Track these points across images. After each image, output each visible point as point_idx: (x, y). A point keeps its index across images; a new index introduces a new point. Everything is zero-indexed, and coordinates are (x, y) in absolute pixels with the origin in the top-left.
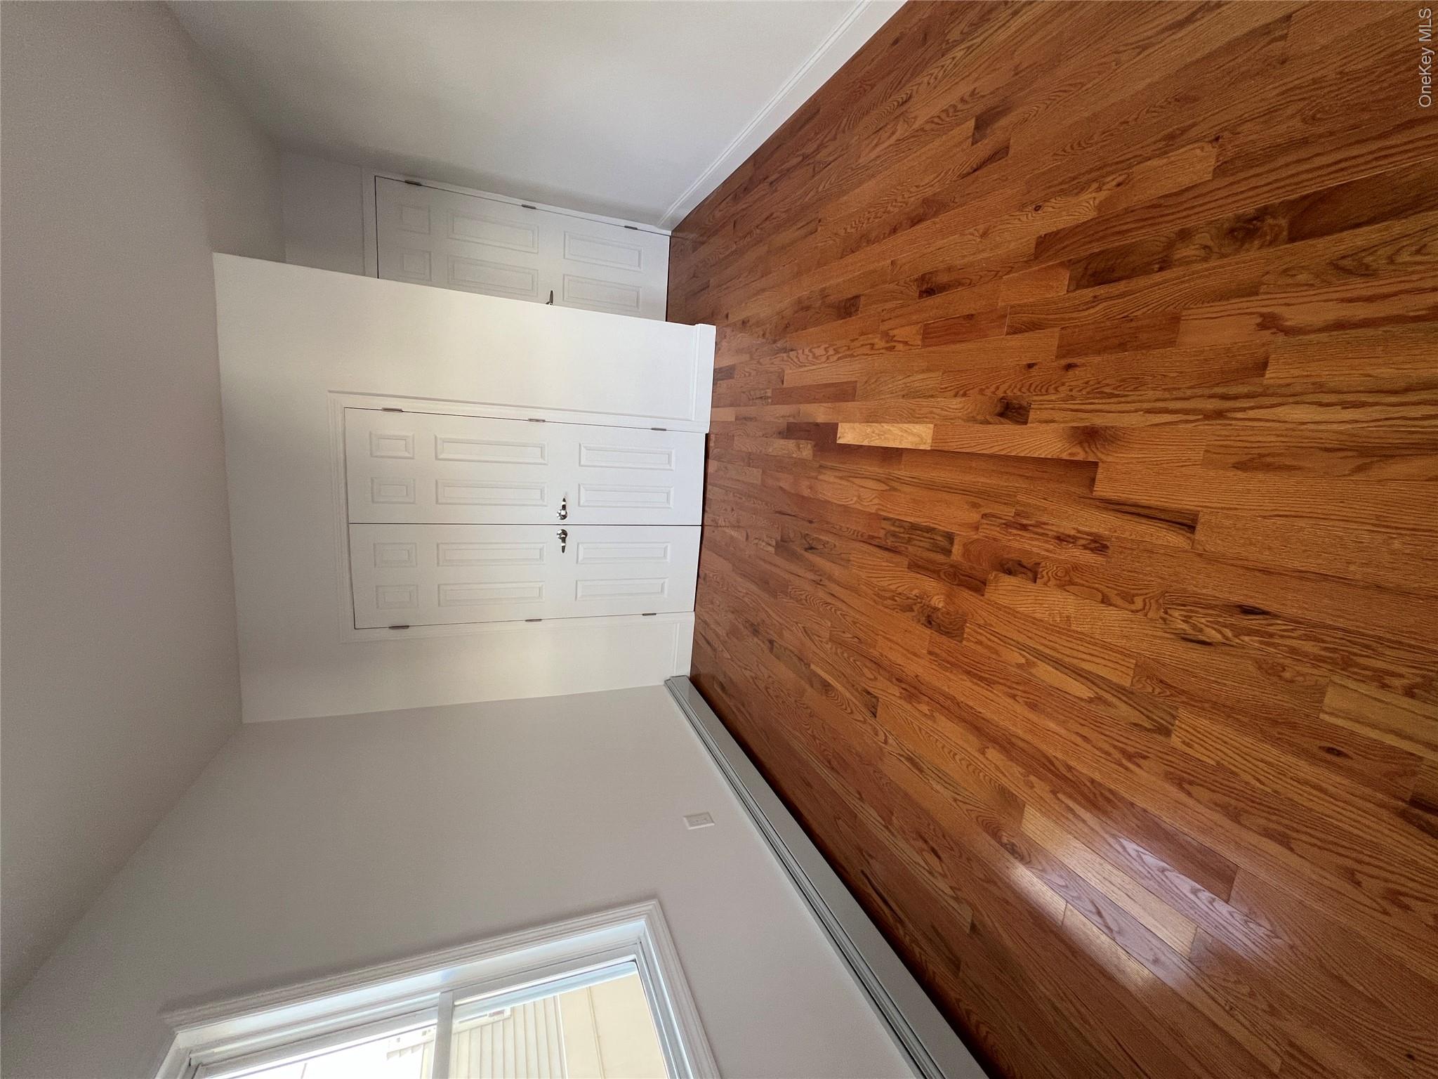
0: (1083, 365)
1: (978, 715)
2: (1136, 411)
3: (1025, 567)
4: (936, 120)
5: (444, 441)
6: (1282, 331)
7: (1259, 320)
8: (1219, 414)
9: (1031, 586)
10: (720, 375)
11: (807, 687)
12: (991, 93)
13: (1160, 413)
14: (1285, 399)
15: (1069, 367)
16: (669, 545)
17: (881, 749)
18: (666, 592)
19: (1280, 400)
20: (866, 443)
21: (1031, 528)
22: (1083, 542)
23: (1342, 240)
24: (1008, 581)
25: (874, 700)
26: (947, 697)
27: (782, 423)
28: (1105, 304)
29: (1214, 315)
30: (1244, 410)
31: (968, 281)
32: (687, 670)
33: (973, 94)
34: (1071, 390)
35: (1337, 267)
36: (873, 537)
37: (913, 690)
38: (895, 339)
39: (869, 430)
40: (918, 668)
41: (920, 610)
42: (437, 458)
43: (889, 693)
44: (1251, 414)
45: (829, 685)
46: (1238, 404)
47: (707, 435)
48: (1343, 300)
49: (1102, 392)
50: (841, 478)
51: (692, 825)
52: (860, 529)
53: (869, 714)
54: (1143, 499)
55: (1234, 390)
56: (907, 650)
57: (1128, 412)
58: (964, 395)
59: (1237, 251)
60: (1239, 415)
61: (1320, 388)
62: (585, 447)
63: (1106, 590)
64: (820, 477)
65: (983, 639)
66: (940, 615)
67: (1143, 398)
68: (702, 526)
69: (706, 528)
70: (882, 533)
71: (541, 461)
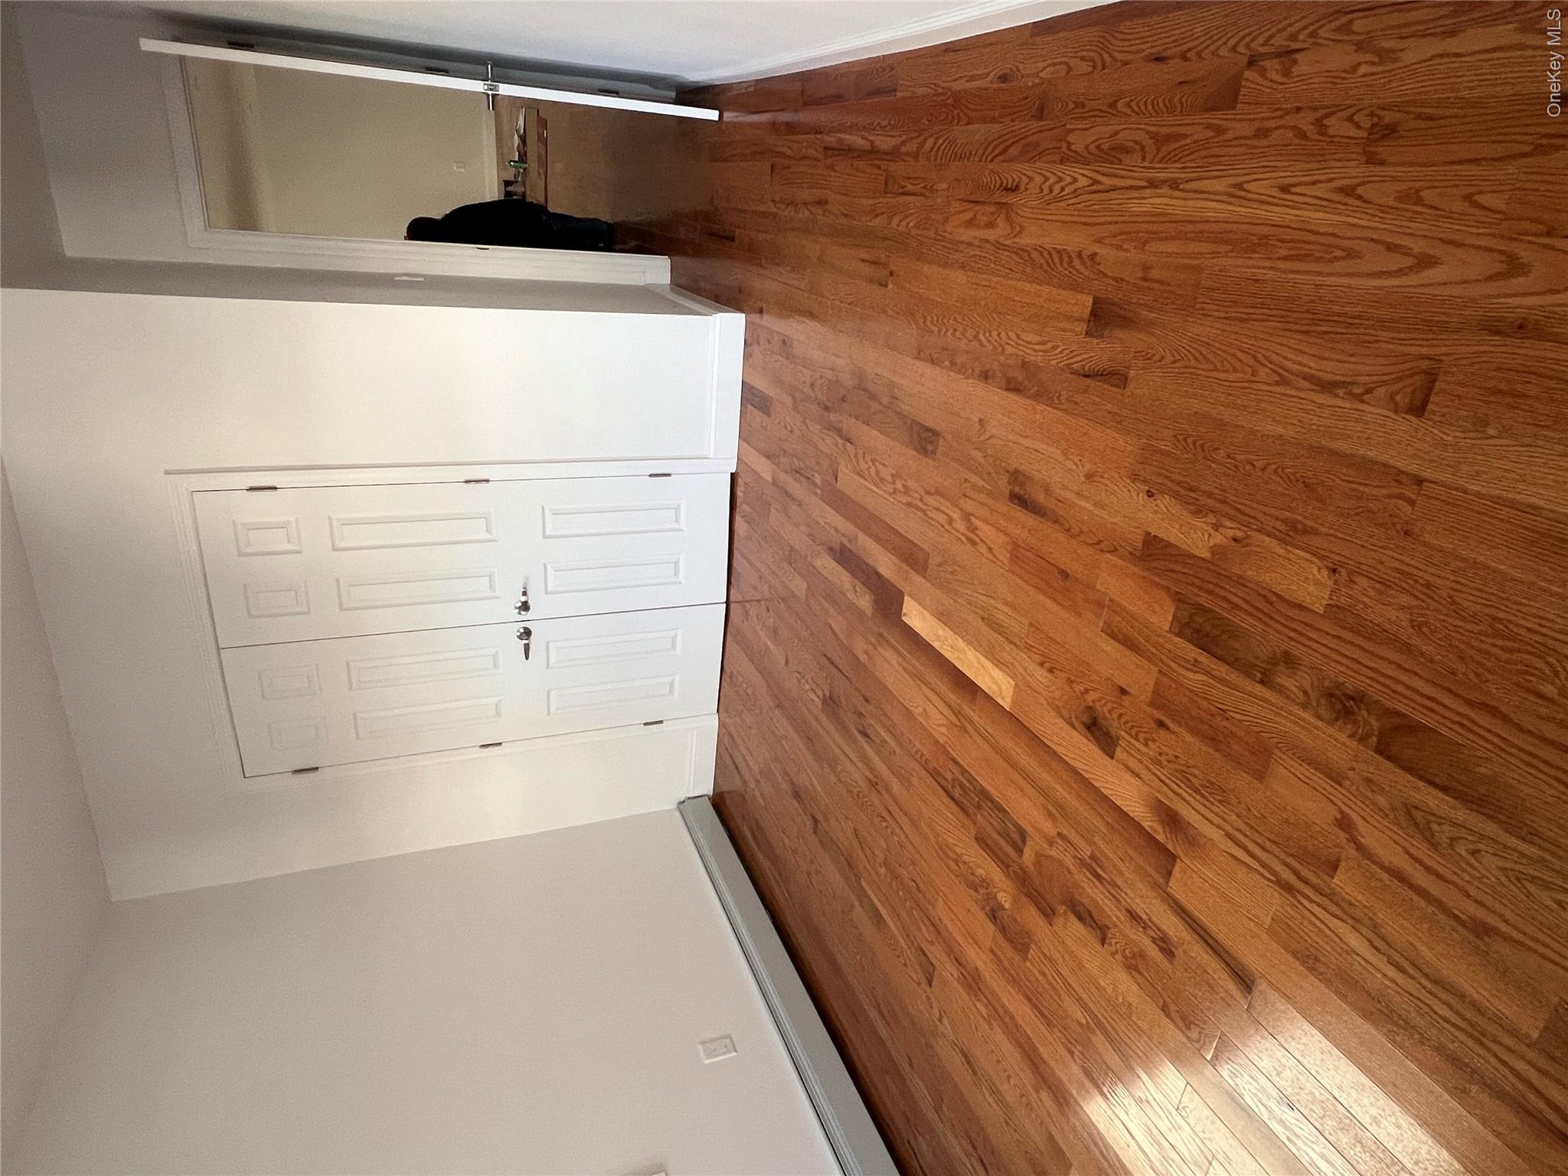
0: (1174, 733)
1: (1035, 1050)
2: (1219, 827)
3: (1095, 922)
4: (1045, 254)
5: (345, 523)
6: (1355, 843)
7: (1339, 816)
8: (1288, 888)
9: (1099, 947)
10: (751, 398)
11: (857, 903)
12: (1113, 279)
13: (1240, 846)
14: (1345, 917)
15: (1161, 724)
16: (679, 632)
17: (935, 1026)
18: (676, 694)
19: (1339, 913)
20: (936, 645)
21: (1104, 882)
22: (1153, 934)
23: (1418, 789)
24: (1075, 925)
25: (932, 968)
26: (1006, 1011)
27: (836, 540)
28: (1206, 678)
29: (1302, 777)
30: (1312, 901)
31: (1067, 526)
32: (708, 788)
33: (1093, 256)
34: (1160, 754)
35: (1409, 813)
36: (938, 773)
37: (973, 982)
38: (978, 532)
39: (941, 632)
40: (977, 958)
41: (986, 897)
42: (335, 549)
43: (948, 971)
44: (1317, 910)
45: (882, 917)
46: (1307, 890)
47: (732, 475)
48: (1408, 853)
49: (1189, 780)
50: (905, 669)
51: (709, 1056)
52: (923, 749)
53: (924, 981)
54: (1213, 929)
55: (1306, 873)
56: (969, 933)
57: (1211, 822)
58: (1051, 671)
59: (1331, 723)
60: (1306, 903)
61: (1375, 928)
62: (551, 510)
63: (1167, 999)
64: (879, 649)
65: (1047, 972)
66: (1005, 917)
67: (1225, 816)
68: (727, 602)
69: (732, 606)
70: (949, 776)
71: (488, 536)
